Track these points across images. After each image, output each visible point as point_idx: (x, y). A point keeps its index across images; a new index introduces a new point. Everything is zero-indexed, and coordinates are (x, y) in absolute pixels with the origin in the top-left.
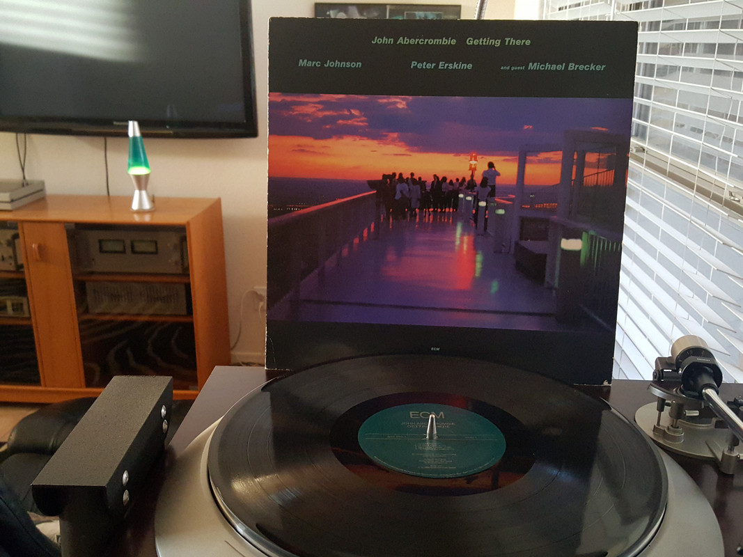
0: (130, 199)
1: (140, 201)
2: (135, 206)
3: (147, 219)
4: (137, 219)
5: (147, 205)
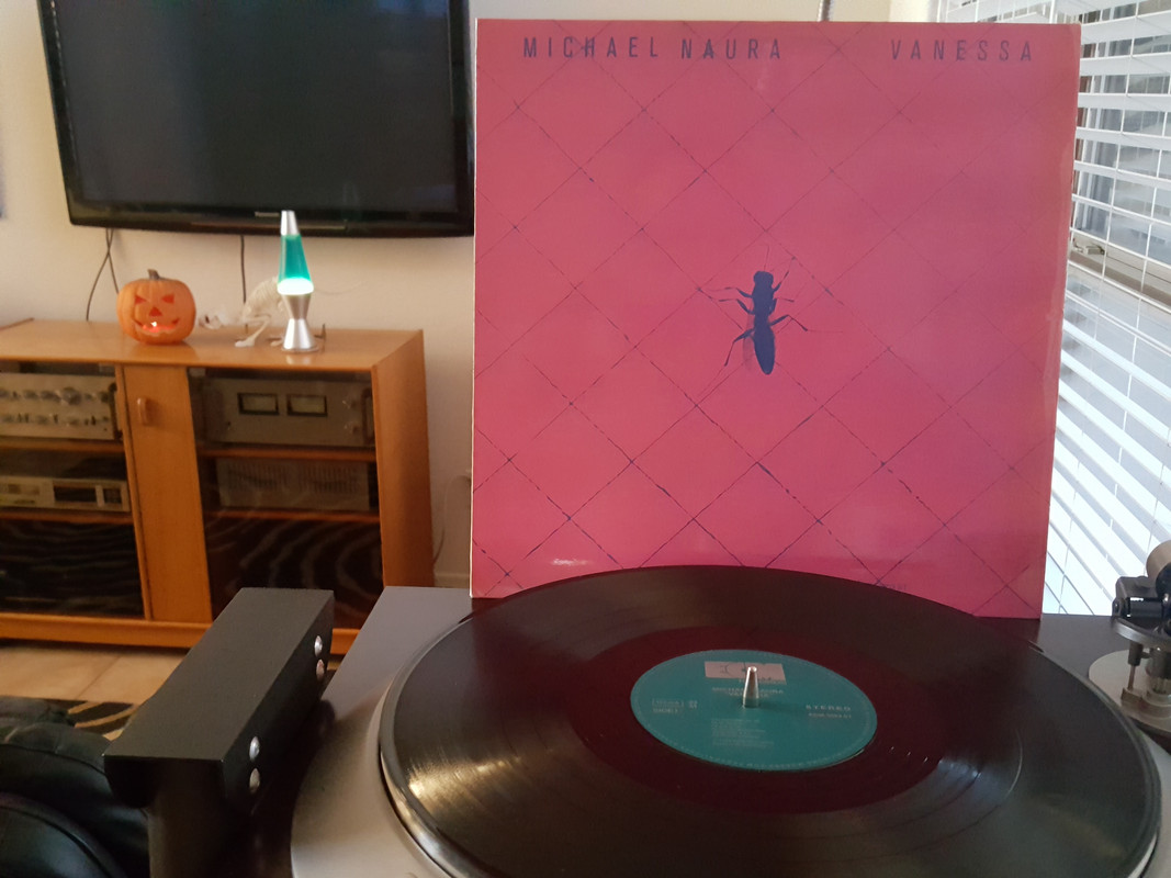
1: (295, 336)
2: (289, 344)
5: (306, 343)
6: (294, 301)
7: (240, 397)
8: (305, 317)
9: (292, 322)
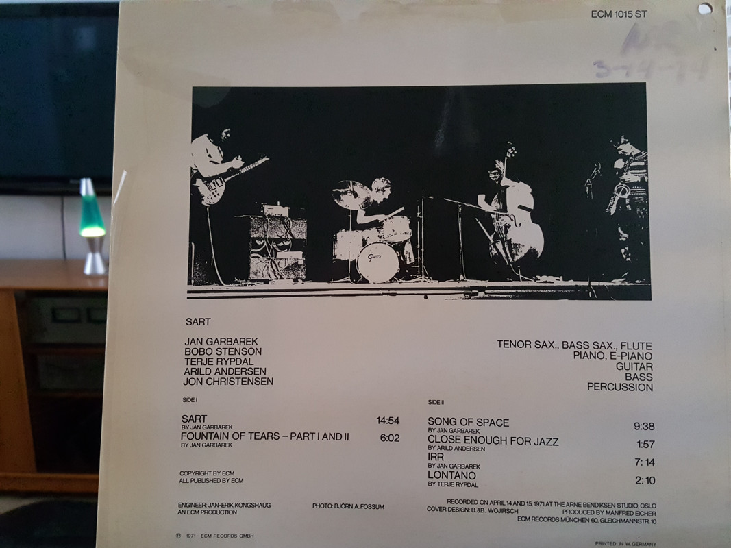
0: (83, 262)
1: (93, 265)
2: (88, 271)
3: (101, 284)
4: (90, 285)
5: (101, 270)
6: (91, 241)
7: (54, 311)
8: (101, 252)
9: (90, 256)
